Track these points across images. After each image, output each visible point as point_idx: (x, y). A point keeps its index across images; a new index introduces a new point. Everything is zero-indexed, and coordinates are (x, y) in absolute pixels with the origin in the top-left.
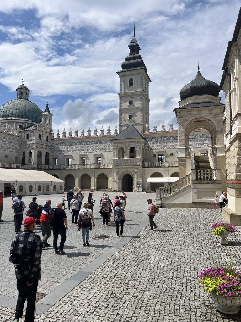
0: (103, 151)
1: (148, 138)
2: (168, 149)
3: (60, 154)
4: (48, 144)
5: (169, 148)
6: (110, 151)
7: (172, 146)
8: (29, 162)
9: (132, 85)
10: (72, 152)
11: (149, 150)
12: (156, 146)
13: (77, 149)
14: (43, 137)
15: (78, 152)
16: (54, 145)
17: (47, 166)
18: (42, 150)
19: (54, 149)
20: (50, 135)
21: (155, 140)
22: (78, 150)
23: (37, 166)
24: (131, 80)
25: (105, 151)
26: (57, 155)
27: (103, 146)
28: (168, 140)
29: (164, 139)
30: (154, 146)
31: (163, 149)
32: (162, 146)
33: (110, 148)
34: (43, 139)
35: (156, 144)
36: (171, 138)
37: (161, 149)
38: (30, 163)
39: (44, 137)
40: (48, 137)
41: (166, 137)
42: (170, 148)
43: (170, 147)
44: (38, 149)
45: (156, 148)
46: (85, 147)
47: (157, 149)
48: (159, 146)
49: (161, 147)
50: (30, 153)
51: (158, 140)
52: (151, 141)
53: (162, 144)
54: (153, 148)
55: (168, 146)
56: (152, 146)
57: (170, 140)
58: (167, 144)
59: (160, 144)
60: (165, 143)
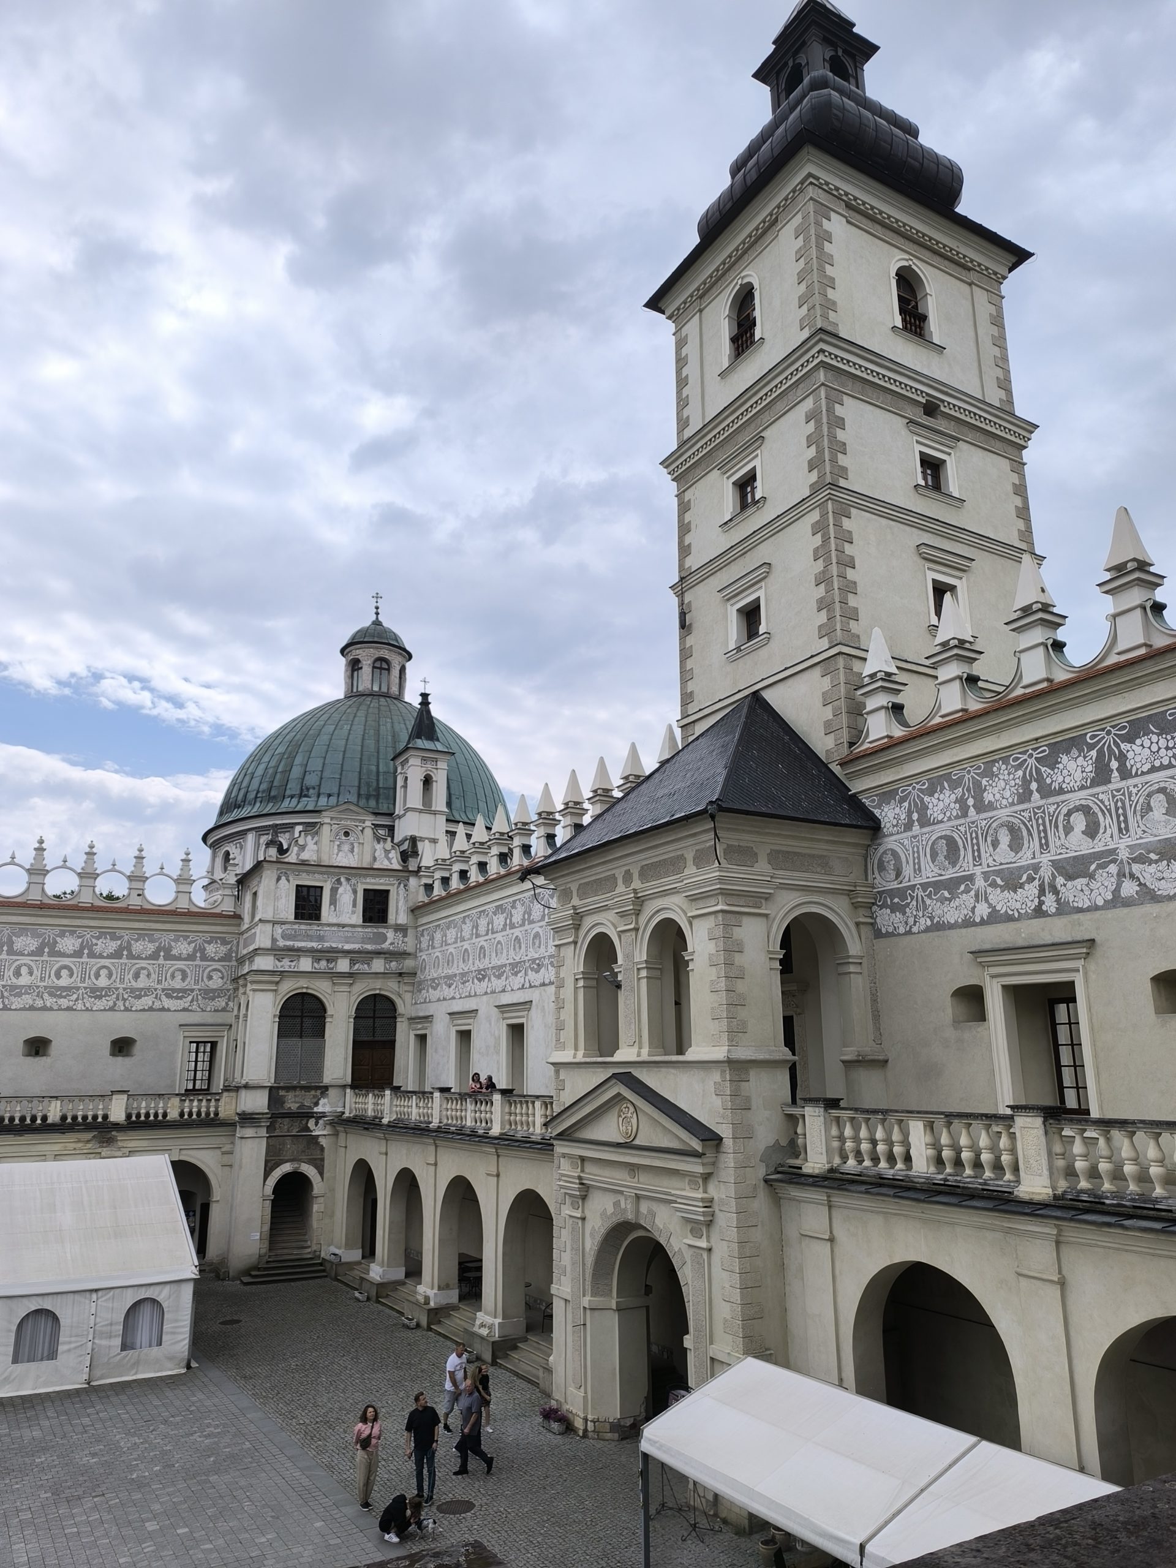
1: (888, 794)
2: (1117, 901)
3: (440, 999)
4: (380, 939)
5: (1129, 889)
7: (1166, 850)
10: (477, 988)
11: (909, 933)
12: (980, 883)
13: (494, 961)
15: (499, 984)
18: (324, 989)
21: (961, 801)
22: (499, 972)
23: (273, 1102)
26: (429, 1009)
28: (1102, 775)
29: (1055, 778)
30: (952, 885)
31: (1064, 909)
32: (1046, 872)
35: (977, 859)
36: (1139, 753)
37: (1039, 912)
40: (382, 893)
41: (1072, 742)
42: (1148, 895)
44: (292, 986)
45: (982, 910)
46: (523, 947)
47: (995, 918)
48: (1012, 882)
49: (1032, 890)
52: (925, 822)
53: (1045, 846)
54: (952, 914)
55: (1113, 868)
56: (937, 886)
57: (1125, 774)
58: (1099, 845)
59: (1016, 845)
60: (1079, 822)
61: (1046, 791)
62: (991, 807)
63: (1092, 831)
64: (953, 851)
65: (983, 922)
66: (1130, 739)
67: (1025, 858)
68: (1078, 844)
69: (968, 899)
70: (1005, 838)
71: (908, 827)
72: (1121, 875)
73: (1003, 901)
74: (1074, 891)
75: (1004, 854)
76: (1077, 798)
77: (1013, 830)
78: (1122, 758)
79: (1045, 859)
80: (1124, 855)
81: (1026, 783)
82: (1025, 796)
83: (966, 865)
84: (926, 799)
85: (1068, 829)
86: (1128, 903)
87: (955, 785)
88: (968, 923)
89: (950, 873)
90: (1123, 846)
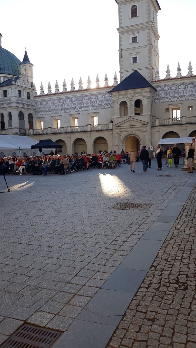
0: (100, 108)
1: (158, 87)
2: (185, 100)
3: (46, 114)
4: (30, 102)
5: (187, 99)
6: (109, 108)
7: (191, 96)
8: (9, 126)
9: (136, 16)
10: (61, 112)
11: (160, 103)
12: (170, 97)
13: (66, 107)
14: (23, 94)
15: (69, 111)
16: (38, 103)
17: (31, 130)
18: (23, 111)
19: (39, 108)
20: (32, 91)
21: (169, 89)
22: (68, 109)
23: (20, 131)
24: (133, 8)
25: (103, 108)
26: (43, 116)
27: (99, 102)
28: (185, 88)
29: (180, 87)
30: (166, 98)
31: (179, 100)
32: (178, 97)
33: (108, 104)
34: (24, 96)
35: (170, 95)
36: (189, 86)
37: (177, 101)
38: (11, 127)
39: (25, 93)
40: (29, 93)
41: (183, 84)
42: (188, 99)
43: (189, 97)
44: (20, 110)
45: (170, 100)
46: (76, 105)
47: (171, 101)
48: (174, 97)
49: (176, 99)
50: (10, 115)
51: (172, 88)
52: (163, 90)
53: (178, 94)
54: (166, 101)
55: (185, 97)
56: (164, 98)
57: (188, 88)
58: (184, 94)
59: (175, 94)
60: (182, 92)
61: (179, 89)
62: (172, 89)
63: (183, 93)
64: (167, 94)
65: (170, 102)
66: (189, 85)
67: (175, 95)
68: (182, 94)
69: (168, 99)
70: (173, 93)
71: (161, 91)
72: (186, 97)
73: (172, 99)
74: (181, 99)
75: (173, 95)
76: (182, 90)
77: (174, 92)
78: (188, 86)
79: (178, 95)
80: (186, 96)
81: (177, 87)
82: (176, 89)
83: (168, 95)
84: (164, 88)
85: (181, 93)
86: (186, 100)
87: (168, 87)
88: (168, 102)
89: (166, 96)
90: (186, 95)
